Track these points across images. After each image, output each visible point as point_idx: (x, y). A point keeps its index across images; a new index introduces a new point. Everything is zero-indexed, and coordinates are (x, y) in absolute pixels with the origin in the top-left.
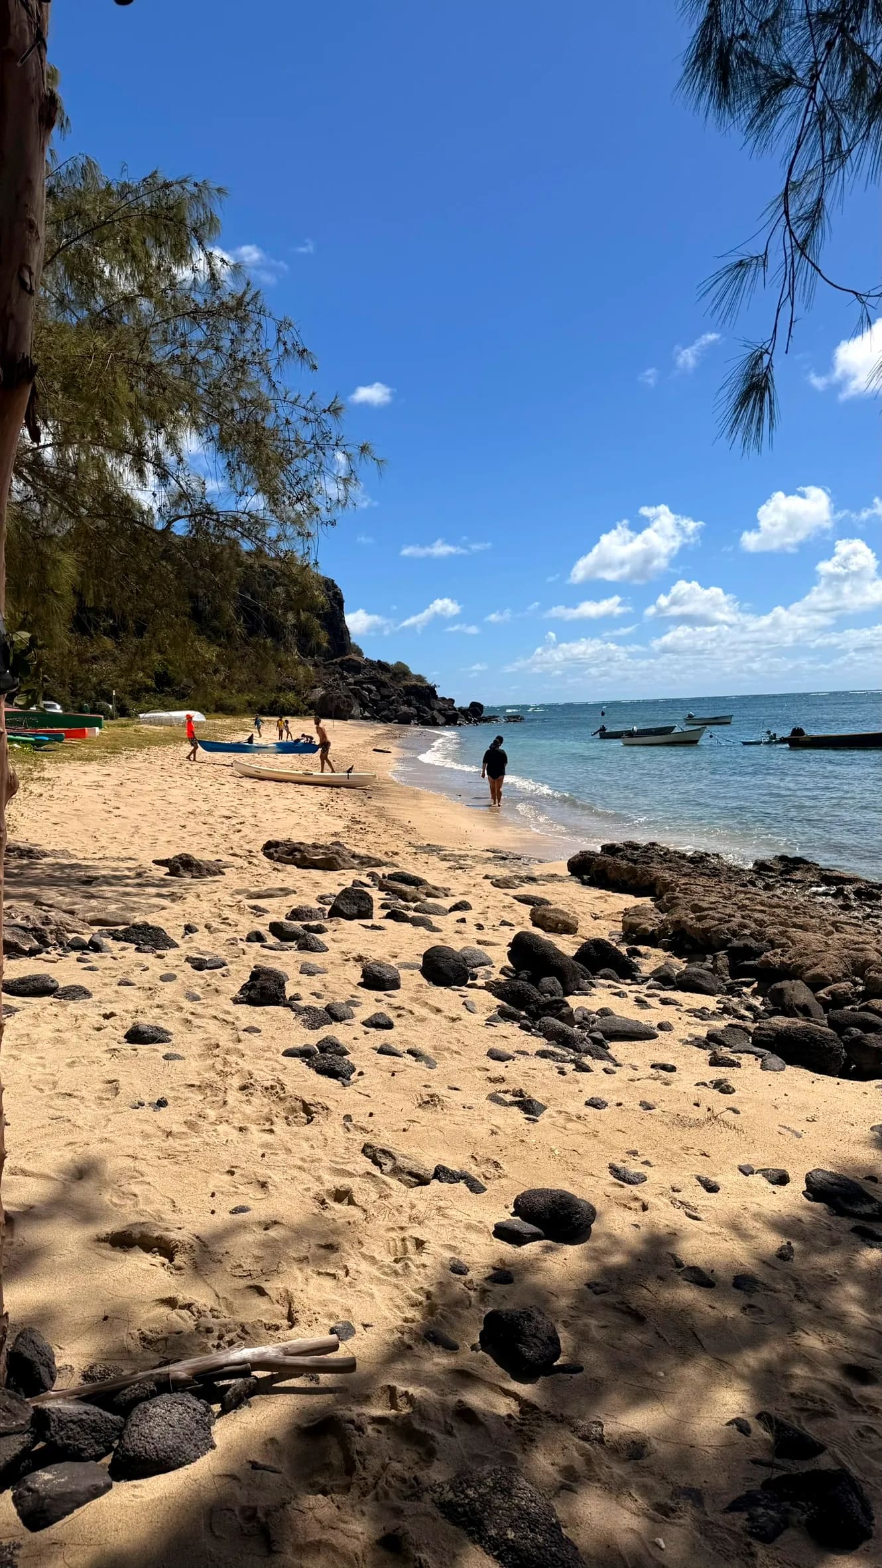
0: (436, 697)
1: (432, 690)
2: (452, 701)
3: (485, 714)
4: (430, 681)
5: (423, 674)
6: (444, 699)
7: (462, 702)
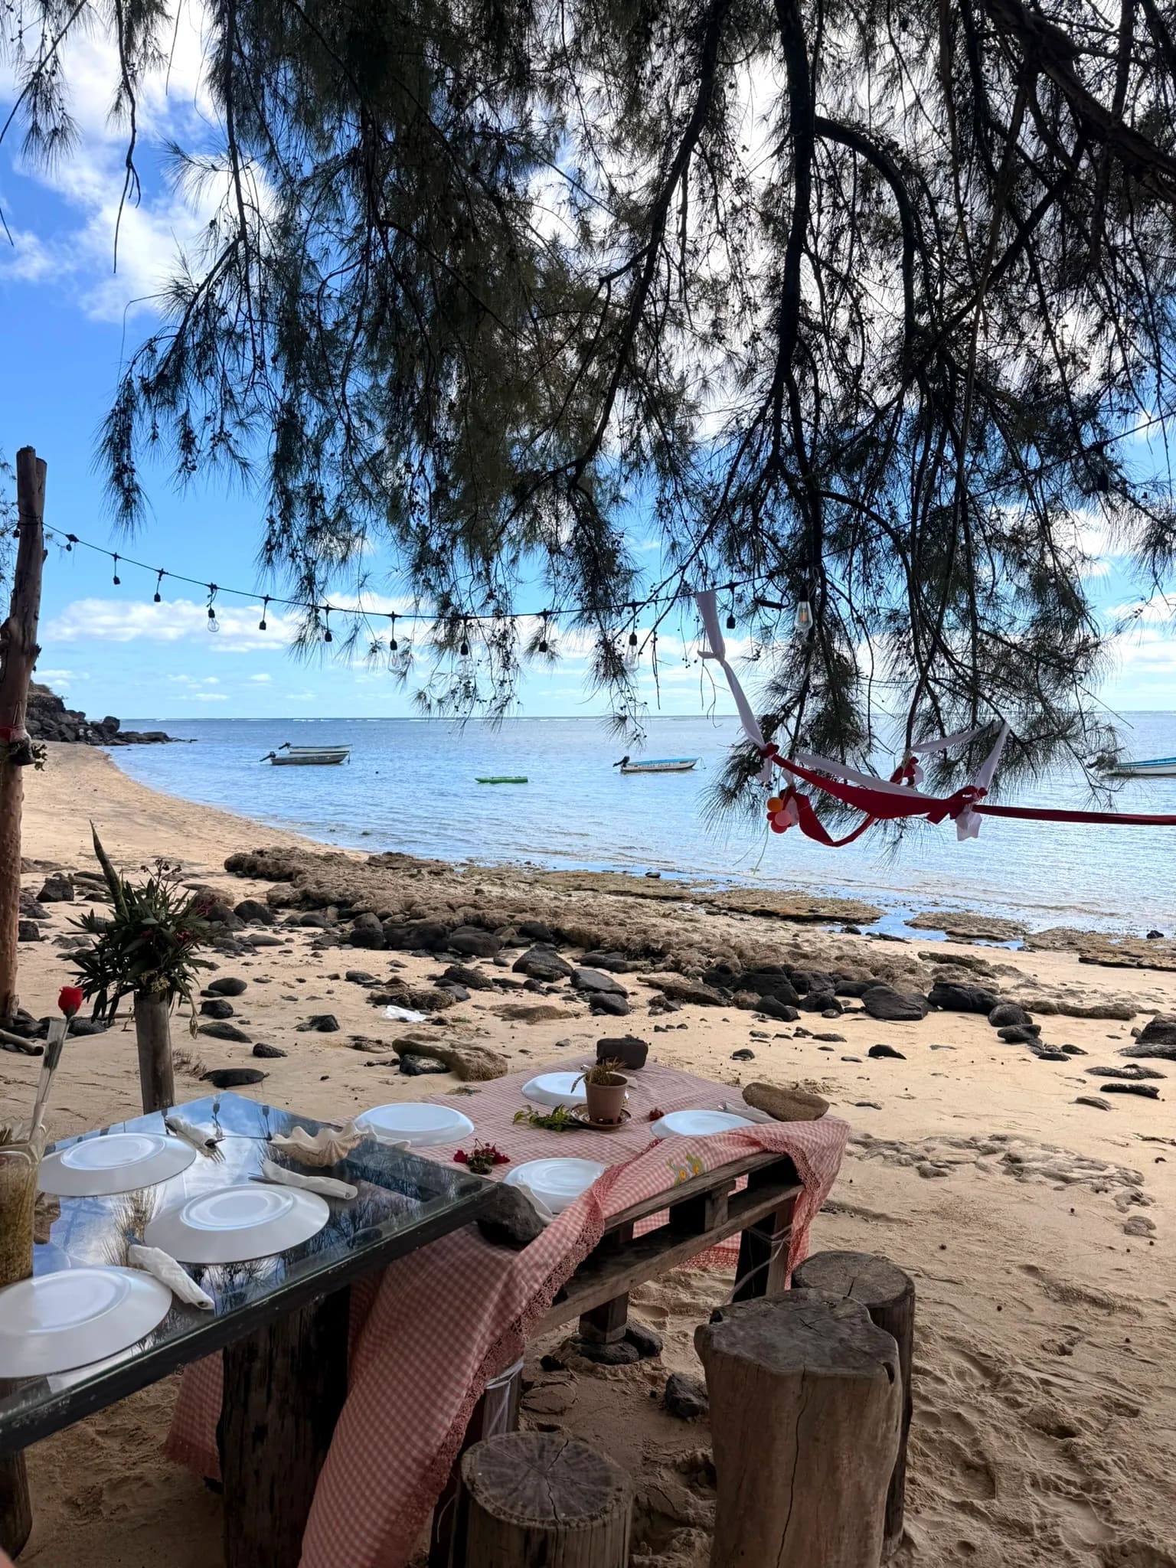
0: (63, 710)
1: (59, 702)
2: (82, 714)
3: (122, 730)
4: (56, 692)
5: (48, 684)
6: (72, 713)
7: (95, 715)
